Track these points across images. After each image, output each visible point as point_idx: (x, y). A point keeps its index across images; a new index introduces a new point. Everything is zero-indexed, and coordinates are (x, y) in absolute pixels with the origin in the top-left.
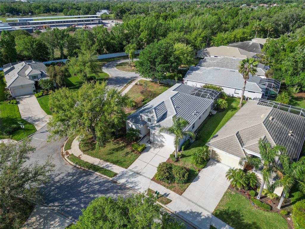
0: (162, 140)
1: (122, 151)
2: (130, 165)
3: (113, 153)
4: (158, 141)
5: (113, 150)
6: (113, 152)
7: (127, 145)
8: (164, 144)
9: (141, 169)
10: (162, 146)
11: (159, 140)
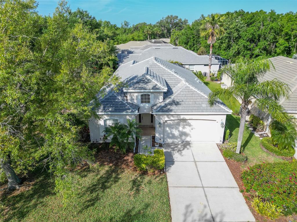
0: (184, 130)
1: (117, 184)
2: (170, 211)
3: (97, 199)
4: (174, 137)
5: (92, 189)
6: (94, 195)
7: (116, 165)
8: (188, 139)
9: (205, 207)
10: (186, 144)
11: (176, 133)
